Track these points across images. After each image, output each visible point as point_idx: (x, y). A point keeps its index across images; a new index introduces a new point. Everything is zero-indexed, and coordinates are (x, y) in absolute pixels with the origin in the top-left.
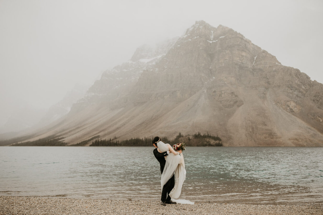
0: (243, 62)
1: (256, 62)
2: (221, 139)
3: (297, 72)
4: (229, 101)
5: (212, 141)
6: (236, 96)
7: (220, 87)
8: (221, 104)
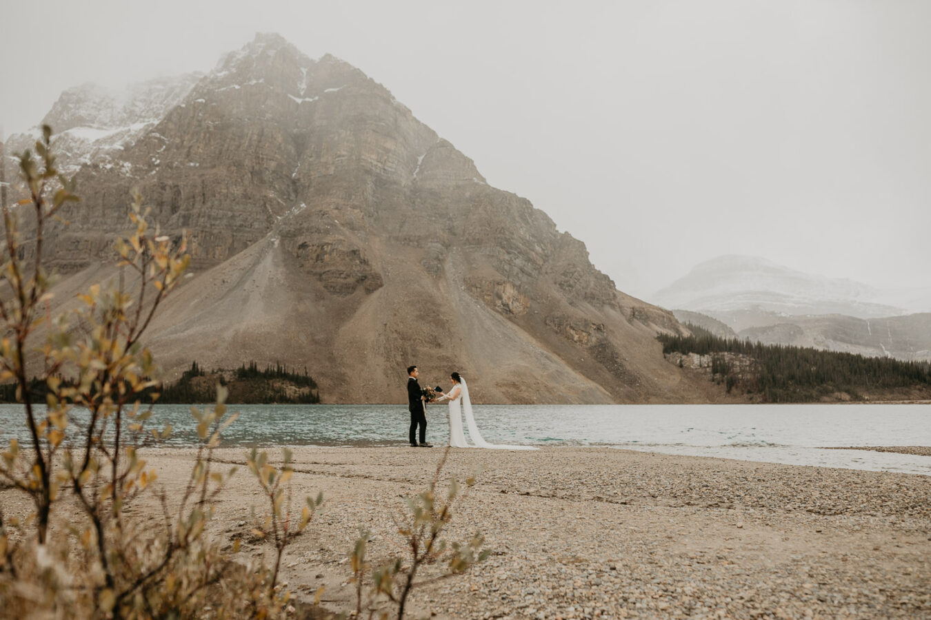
0: (386, 168)
1: (421, 172)
2: (317, 382)
3: (524, 206)
4: (342, 276)
5: (291, 389)
6: (364, 262)
7: (319, 233)
8: (319, 283)
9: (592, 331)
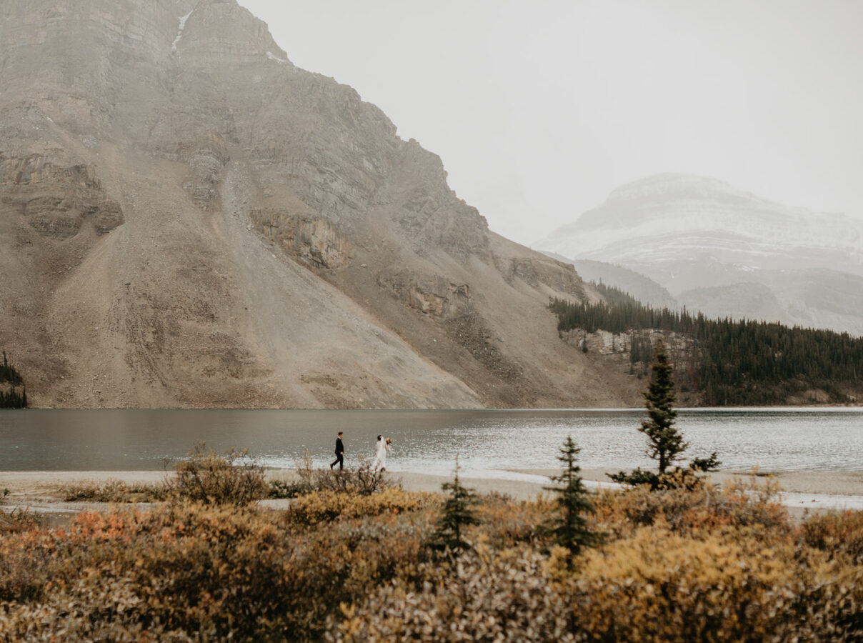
0: (129, 35)
1: (184, 41)
2: (22, 374)
3: (347, 98)
4: (59, 206)
6: (94, 184)
7: (21, 138)
8: (22, 217)
9: (450, 296)
